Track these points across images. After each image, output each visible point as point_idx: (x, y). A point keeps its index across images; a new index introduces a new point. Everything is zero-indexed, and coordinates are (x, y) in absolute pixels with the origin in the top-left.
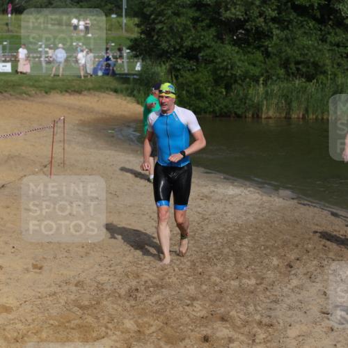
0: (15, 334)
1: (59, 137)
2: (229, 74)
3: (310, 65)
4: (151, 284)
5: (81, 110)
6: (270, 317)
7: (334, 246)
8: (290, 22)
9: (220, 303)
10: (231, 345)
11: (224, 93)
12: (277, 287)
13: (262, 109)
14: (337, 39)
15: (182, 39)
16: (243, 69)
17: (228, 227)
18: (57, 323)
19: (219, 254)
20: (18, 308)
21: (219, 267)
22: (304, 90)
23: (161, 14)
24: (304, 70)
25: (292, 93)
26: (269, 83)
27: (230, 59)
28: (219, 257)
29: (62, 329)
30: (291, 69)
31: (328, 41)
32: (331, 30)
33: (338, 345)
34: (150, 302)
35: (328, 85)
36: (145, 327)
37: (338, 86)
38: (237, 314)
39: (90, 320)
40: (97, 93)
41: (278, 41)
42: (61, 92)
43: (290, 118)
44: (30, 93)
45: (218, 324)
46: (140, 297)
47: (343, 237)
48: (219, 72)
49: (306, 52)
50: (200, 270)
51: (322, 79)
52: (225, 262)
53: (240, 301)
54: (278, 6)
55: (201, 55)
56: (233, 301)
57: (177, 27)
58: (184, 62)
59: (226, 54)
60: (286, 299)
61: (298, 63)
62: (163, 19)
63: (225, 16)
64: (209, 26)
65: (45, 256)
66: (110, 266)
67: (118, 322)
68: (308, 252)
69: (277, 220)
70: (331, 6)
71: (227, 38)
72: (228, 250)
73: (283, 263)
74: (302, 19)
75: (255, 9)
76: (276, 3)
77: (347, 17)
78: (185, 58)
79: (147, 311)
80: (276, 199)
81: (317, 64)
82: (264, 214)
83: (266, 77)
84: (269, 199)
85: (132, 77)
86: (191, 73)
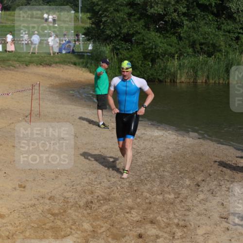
0: (7, 233)
1: (36, 96)
2: (154, 52)
3: (210, 45)
4: (101, 198)
5: (51, 77)
6: (185, 220)
7: (228, 171)
8: (196, 15)
9: (149, 211)
10: (158, 240)
11: (151, 65)
12: (189, 200)
13: (177, 77)
14: (229, 28)
15: (120, 28)
16: (164, 49)
17: (155, 158)
18: (36, 226)
19: (149, 177)
20: (9, 216)
21: (148, 186)
22: (206, 63)
23: (106, 10)
24: (206, 49)
25: (197, 65)
26: (181, 58)
27: (154, 42)
28: (148, 179)
29: (40, 229)
30: (197, 48)
31: (222, 29)
32: (224, 22)
33: (233, 240)
34: (101, 210)
35: (223, 59)
36: (98, 228)
37: (229, 60)
38: (162, 219)
39: (59, 223)
40: (62, 65)
41: (187, 29)
42: (37, 65)
43: (197, 82)
44: (15, 65)
45: (148, 226)
46: (94, 207)
47: (235, 165)
48: (146, 51)
49: (207, 36)
50: (136, 188)
51: (218, 55)
52: (153, 183)
53: (164, 210)
55: (133, 39)
56: (158, 209)
57: (117, 19)
58: (123, 44)
59: (151, 38)
60: (195, 208)
61: (201, 44)
62: (107, 14)
63: (150, 11)
64: (139, 19)
65: (27, 179)
66: (73, 186)
67: (79, 225)
68: (210, 175)
69: (189, 153)
70: (224, 4)
71: (152, 27)
72: (154, 174)
73: (193, 183)
74: (204, 14)
75: (171, 7)
76: (185, 3)
77: (235, 12)
78: (122, 41)
79: (99, 217)
80: (188, 138)
81: (215, 45)
82: (179, 149)
83: (179, 54)
84: (183, 139)
85: (86, 54)
86: (127, 51)
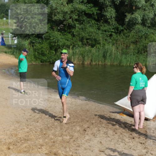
2: (56, 45)
3: (93, 40)
4: (23, 139)
6: (76, 153)
7: (104, 121)
8: (84, 21)
9: (54, 147)
11: (54, 53)
12: (79, 140)
14: (105, 28)
17: (57, 113)
19: (53, 125)
21: (53, 131)
22: (90, 51)
24: (90, 42)
25: (85, 53)
26: (74, 48)
27: (57, 38)
28: (53, 127)
30: (84, 42)
31: (101, 29)
32: (102, 24)
34: (22, 147)
35: (101, 49)
37: (106, 49)
38: (61, 152)
41: (78, 30)
43: (84, 64)
46: (18, 145)
47: (109, 117)
48: (52, 44)
49: (91, 34)
50: (45, 133)
51: (99, 46)
52: (56, 129)
53: (63, 146)
54: (78, 14)
55: (43, 36)
56: (59, 146)
58: (36, 39)
59: (55, 36)
60: (83, 145)
61: (87, 39)
63: (55, 18)
66: (4, 131)
68: (93, 124)
69: (79, 110)
70: (102, 13)
71: (55, 28)
73: (82, 129)
74: (89, 20)
75: (68, 15)
76: (77, 12)
77: (109, 19)
78: (36, 37)
79: (22, 151)
80: (78, 100)
81: (96, 40)
82: (73, 107)
83: (73, 46)
84: (75, 100)
85: (13, 46)
86: (39, 44)
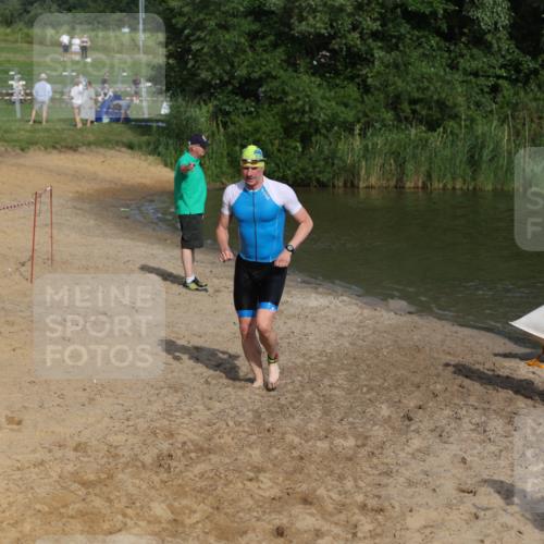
1: (43, 218)
2: (307, 120)
3: (433, 104)
4: (192, 447)
5: (77, 176)
6: (379, 497)
7: (476, 387)
8: (400, 38)
9: (300, 477)
10: (320, 541)
11: (300, 149)
12: (389, 451)
13: (359, 174)
14: (474, 65)
15: (232, 66)
16: (329, 112)
17: (311, 357)
18: (47, 509)
19: (297, 400)
21: (297, 420)
22: (425, 143)
23: (199, 26)
24: (424, 113)
25: (405, 149)
26: (369, 134)
27: (308, 96)
28: (297, 404)
29: (55, 517)
30: (404, 112)
31: (461, 67)
32: (465, 52)
33: (488, 541)
34: (191, 476)
35: (462, 136)
36: (184, 514)
37: (477, 138)
38: (327, 493)
39: (98, 503)
40: (102, 150)
41: (382, 68)
42: (46, 148)
43: (403, 187)
45: (298, 509)
46: (176, 467)
47: (490, 373)
48: (290, 116)
49: (426, 84)
50: (268, 425)
51: (453, 127)
52: (307, 413)
53: (332, 473)
54: (380, 13)
55: (261, 90)
56: (320, 472)
57: (224, 46)
58: (237, 101)
59: (301, 89)
60: (402, 470)
61: (413, 102)
62: (203, 35)
63: (300, 28)
64: (275, 46)
65: (26, 405)
66: (128, 420)
67: (142, 507)
68: (435, 395)
69: (387, 347)
70: (464, 13)
71: (302, 63)
72: (310, 393)
73: (397, 413)
74: (420, 34)
75: (346, 18)
76: (378, 9)
77: (489, 31)
78: (237, 94)
79: (187, 489)
80: (384, 313)
81: (444, 103)
82: (366, 336)
83: (364, 124)
84: (373, 313)
85: (155, 124)
86: (247, 117)
